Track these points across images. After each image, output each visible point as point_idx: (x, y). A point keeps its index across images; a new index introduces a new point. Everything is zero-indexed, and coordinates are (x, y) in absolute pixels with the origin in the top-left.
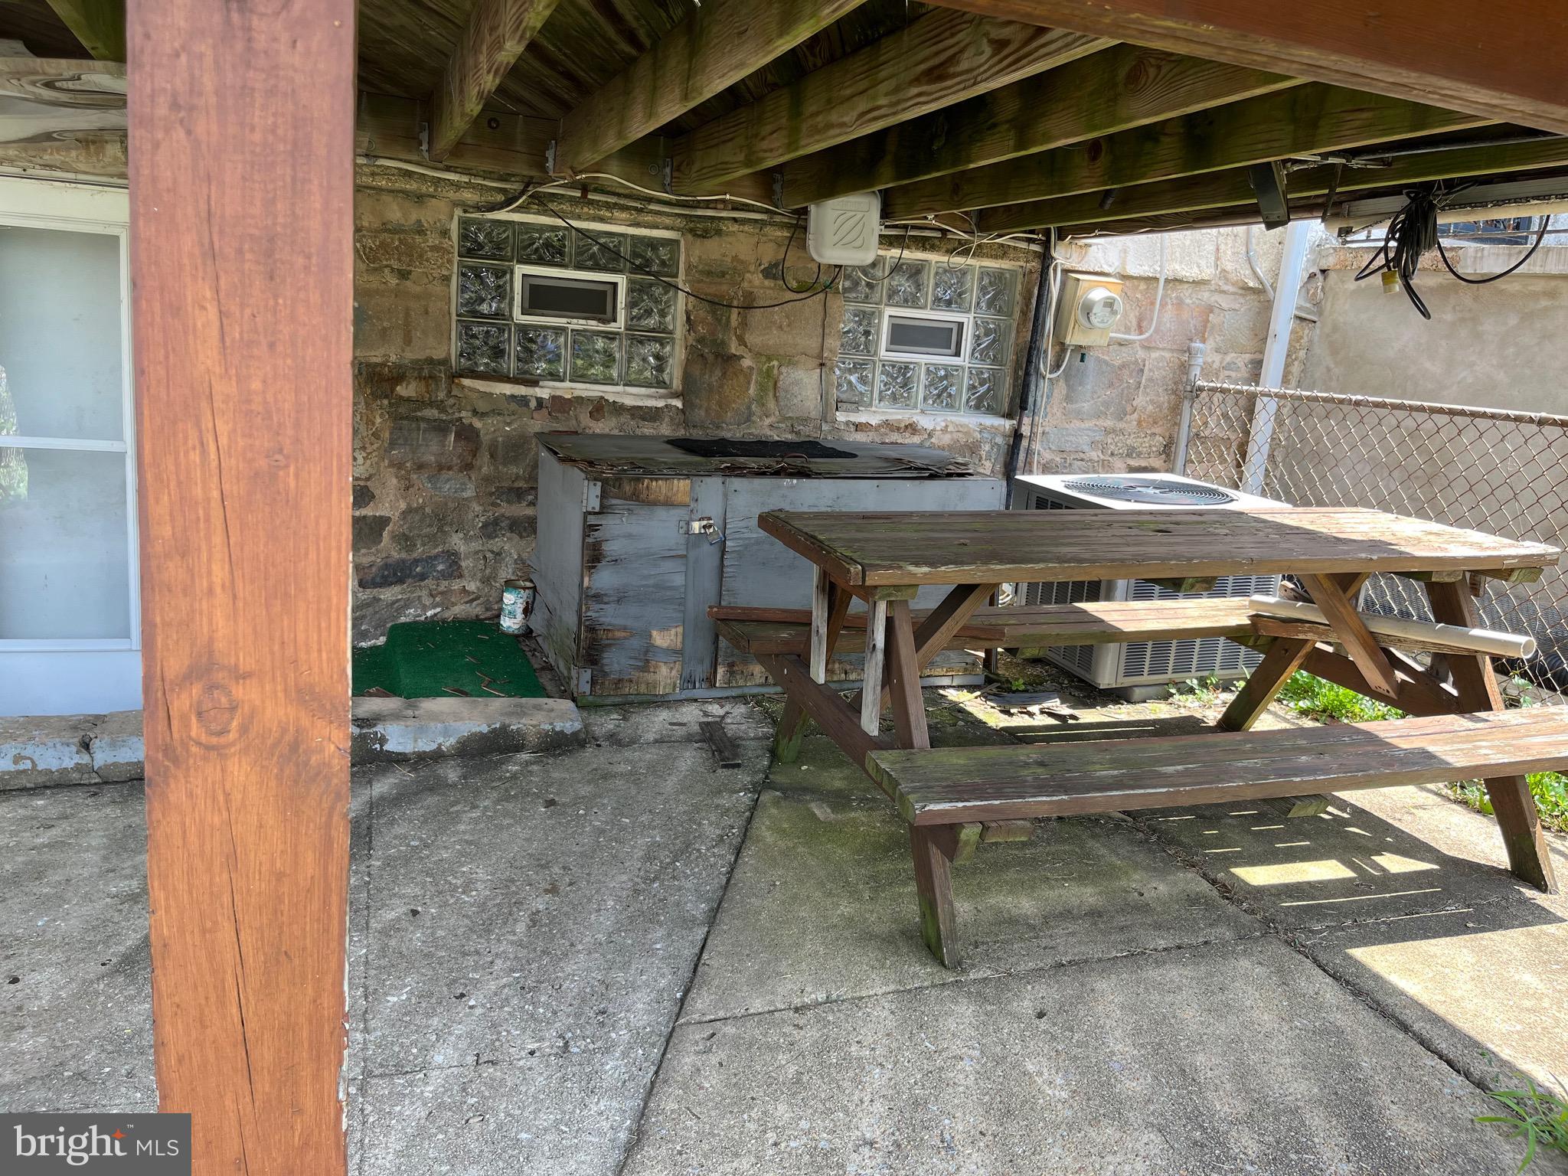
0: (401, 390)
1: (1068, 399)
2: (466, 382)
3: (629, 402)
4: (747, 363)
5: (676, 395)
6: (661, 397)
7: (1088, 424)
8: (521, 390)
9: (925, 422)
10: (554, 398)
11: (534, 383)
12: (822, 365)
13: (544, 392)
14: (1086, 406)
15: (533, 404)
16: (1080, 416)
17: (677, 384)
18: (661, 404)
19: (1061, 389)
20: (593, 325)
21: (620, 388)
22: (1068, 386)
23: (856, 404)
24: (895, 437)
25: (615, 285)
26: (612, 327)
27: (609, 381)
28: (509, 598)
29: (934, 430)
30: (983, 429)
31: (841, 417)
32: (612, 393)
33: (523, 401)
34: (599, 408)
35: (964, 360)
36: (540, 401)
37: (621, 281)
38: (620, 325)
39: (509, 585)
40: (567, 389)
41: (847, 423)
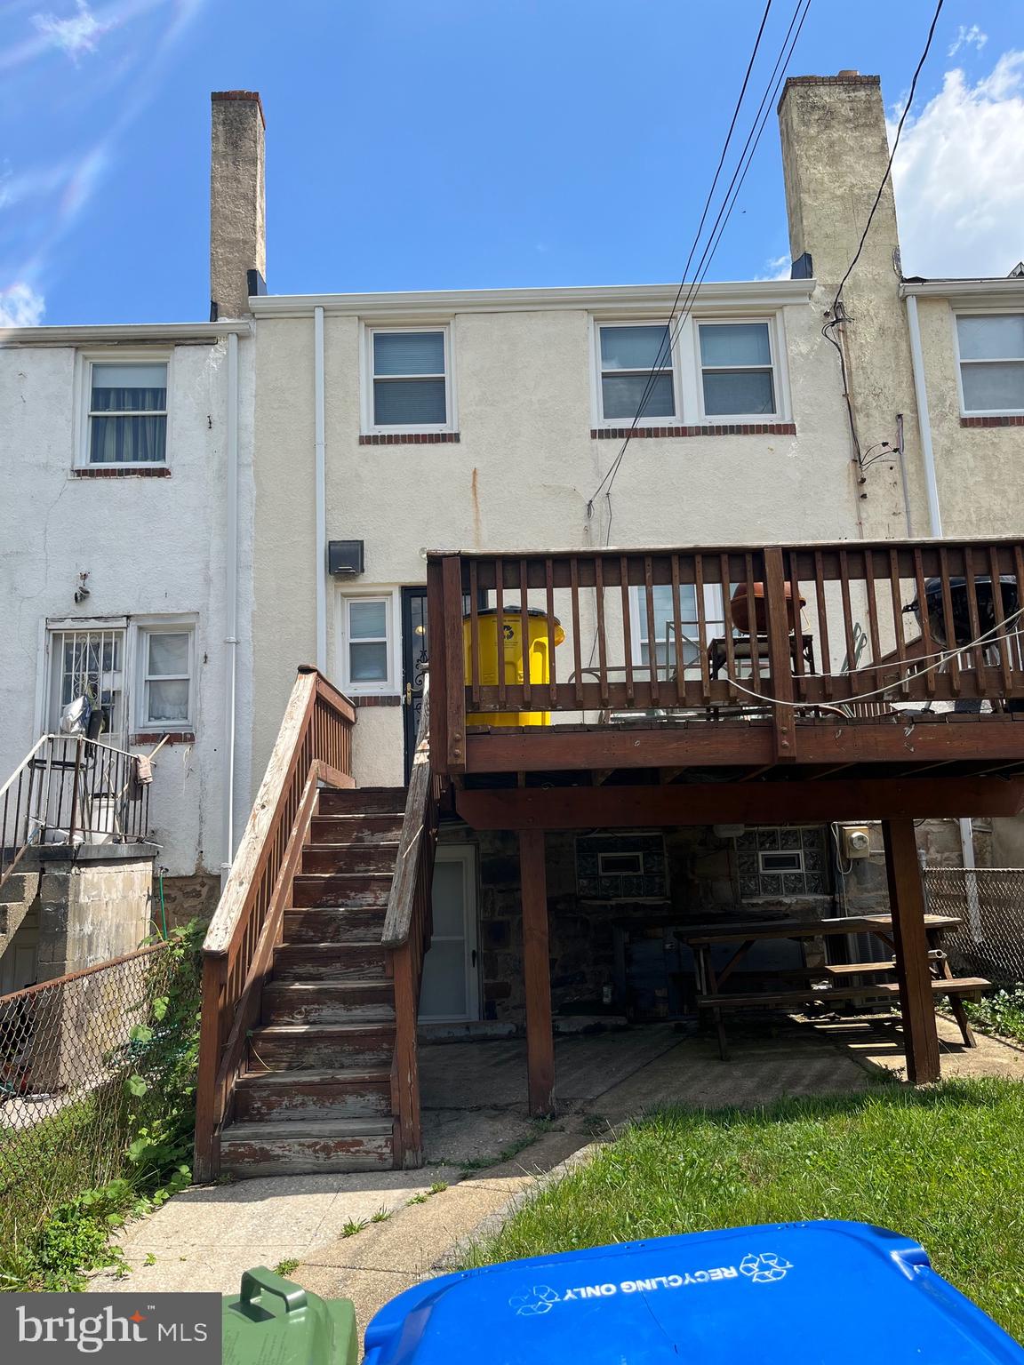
0: (559, 907)
1: (859, 883)
2: (583, 901)
3: (648, 903)
4: (697, 882)
5: (668, 899)
6: (662, 900)
7: (872, 894)
8: (604, 903)
9: (787, 900)
10: (617, 904)
11: (609, 899)
12: (731, 880)
13: (613, 903)
14: (869, 886)
15: (609, 907)
16: (866, 890)
17: (668, 894)
18: (661, 903)
19: (853, 880)
20: (631, 873)
21: (644, 898)
22: (857, 877)
23: (753, 894)
24: (772, 908)
25: (638, 857)
26: (639, 873)
27: (640, 895)
28: (605, 989)
29: (791, 903)
30: (816, 901)
31: (744, 901)
32: (640, 900)
33: (606, 906)
34: (636, 906)
35: (802, 870)
36: (611, 906)
37: (640, 854)
38: (642, 872)
39: (605, 984)
40: (623, 900)
41: (748, 904)
